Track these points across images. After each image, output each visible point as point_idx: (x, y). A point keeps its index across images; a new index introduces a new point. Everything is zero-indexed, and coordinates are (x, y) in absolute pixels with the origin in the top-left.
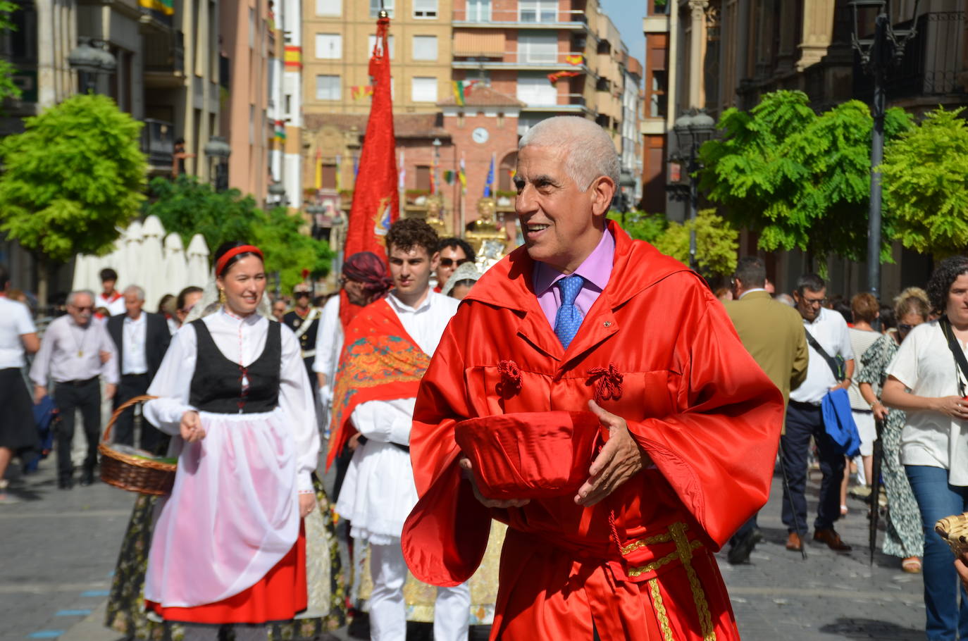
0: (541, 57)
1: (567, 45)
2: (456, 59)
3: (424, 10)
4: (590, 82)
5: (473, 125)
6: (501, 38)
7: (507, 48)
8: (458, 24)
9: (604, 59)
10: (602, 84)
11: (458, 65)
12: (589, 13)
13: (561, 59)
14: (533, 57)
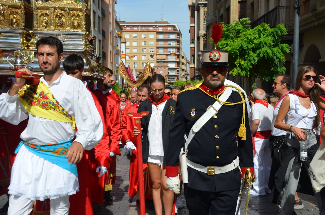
0: (172, 59)
1: (176, 57)
2: (157, 59)
3: (151, 51)
4: (181, 63)
5: (160, 70)
6: (165, 56)
7: (166, 57)
8: (157, 53)
9: (183, 59)
10: (183, 64)
11: (158, 60)
12: (180, 51)
13: (176, 59)
14: (171, 59)
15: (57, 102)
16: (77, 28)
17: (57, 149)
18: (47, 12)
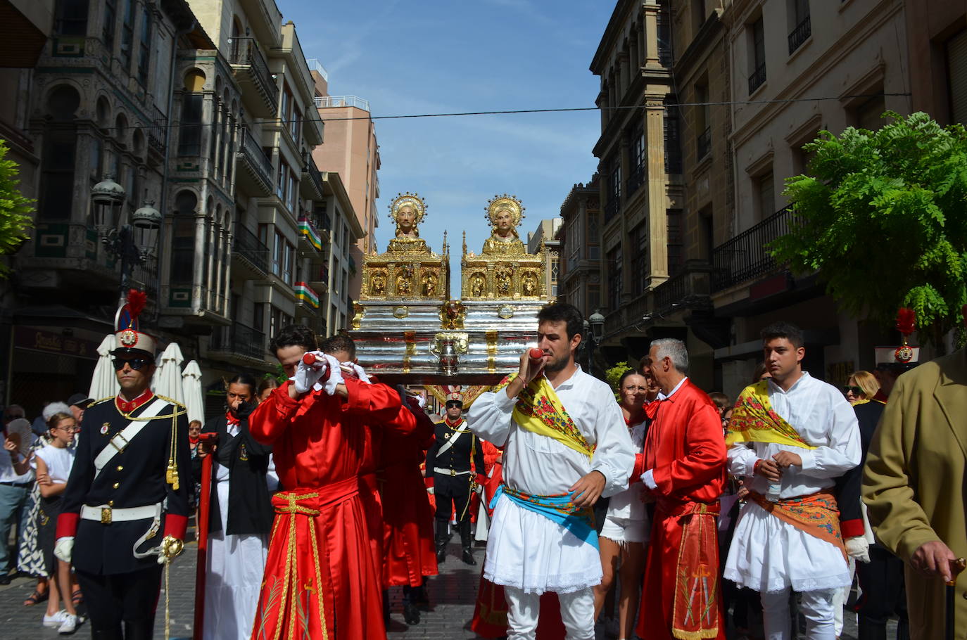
15: (570, 420)
16: (532, 295)
17: (566, 504)
18: (482, 270)
